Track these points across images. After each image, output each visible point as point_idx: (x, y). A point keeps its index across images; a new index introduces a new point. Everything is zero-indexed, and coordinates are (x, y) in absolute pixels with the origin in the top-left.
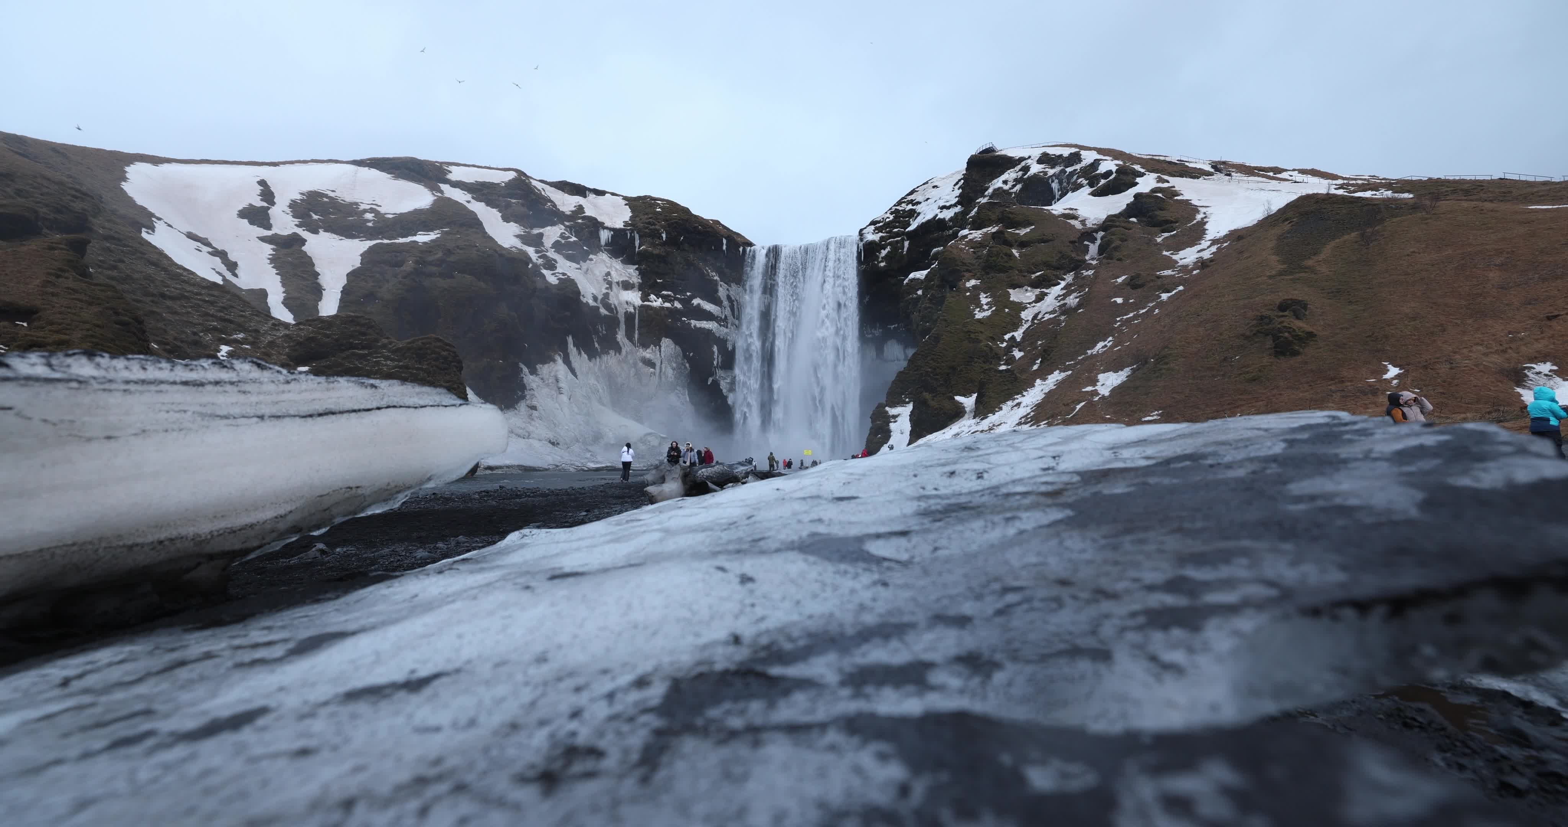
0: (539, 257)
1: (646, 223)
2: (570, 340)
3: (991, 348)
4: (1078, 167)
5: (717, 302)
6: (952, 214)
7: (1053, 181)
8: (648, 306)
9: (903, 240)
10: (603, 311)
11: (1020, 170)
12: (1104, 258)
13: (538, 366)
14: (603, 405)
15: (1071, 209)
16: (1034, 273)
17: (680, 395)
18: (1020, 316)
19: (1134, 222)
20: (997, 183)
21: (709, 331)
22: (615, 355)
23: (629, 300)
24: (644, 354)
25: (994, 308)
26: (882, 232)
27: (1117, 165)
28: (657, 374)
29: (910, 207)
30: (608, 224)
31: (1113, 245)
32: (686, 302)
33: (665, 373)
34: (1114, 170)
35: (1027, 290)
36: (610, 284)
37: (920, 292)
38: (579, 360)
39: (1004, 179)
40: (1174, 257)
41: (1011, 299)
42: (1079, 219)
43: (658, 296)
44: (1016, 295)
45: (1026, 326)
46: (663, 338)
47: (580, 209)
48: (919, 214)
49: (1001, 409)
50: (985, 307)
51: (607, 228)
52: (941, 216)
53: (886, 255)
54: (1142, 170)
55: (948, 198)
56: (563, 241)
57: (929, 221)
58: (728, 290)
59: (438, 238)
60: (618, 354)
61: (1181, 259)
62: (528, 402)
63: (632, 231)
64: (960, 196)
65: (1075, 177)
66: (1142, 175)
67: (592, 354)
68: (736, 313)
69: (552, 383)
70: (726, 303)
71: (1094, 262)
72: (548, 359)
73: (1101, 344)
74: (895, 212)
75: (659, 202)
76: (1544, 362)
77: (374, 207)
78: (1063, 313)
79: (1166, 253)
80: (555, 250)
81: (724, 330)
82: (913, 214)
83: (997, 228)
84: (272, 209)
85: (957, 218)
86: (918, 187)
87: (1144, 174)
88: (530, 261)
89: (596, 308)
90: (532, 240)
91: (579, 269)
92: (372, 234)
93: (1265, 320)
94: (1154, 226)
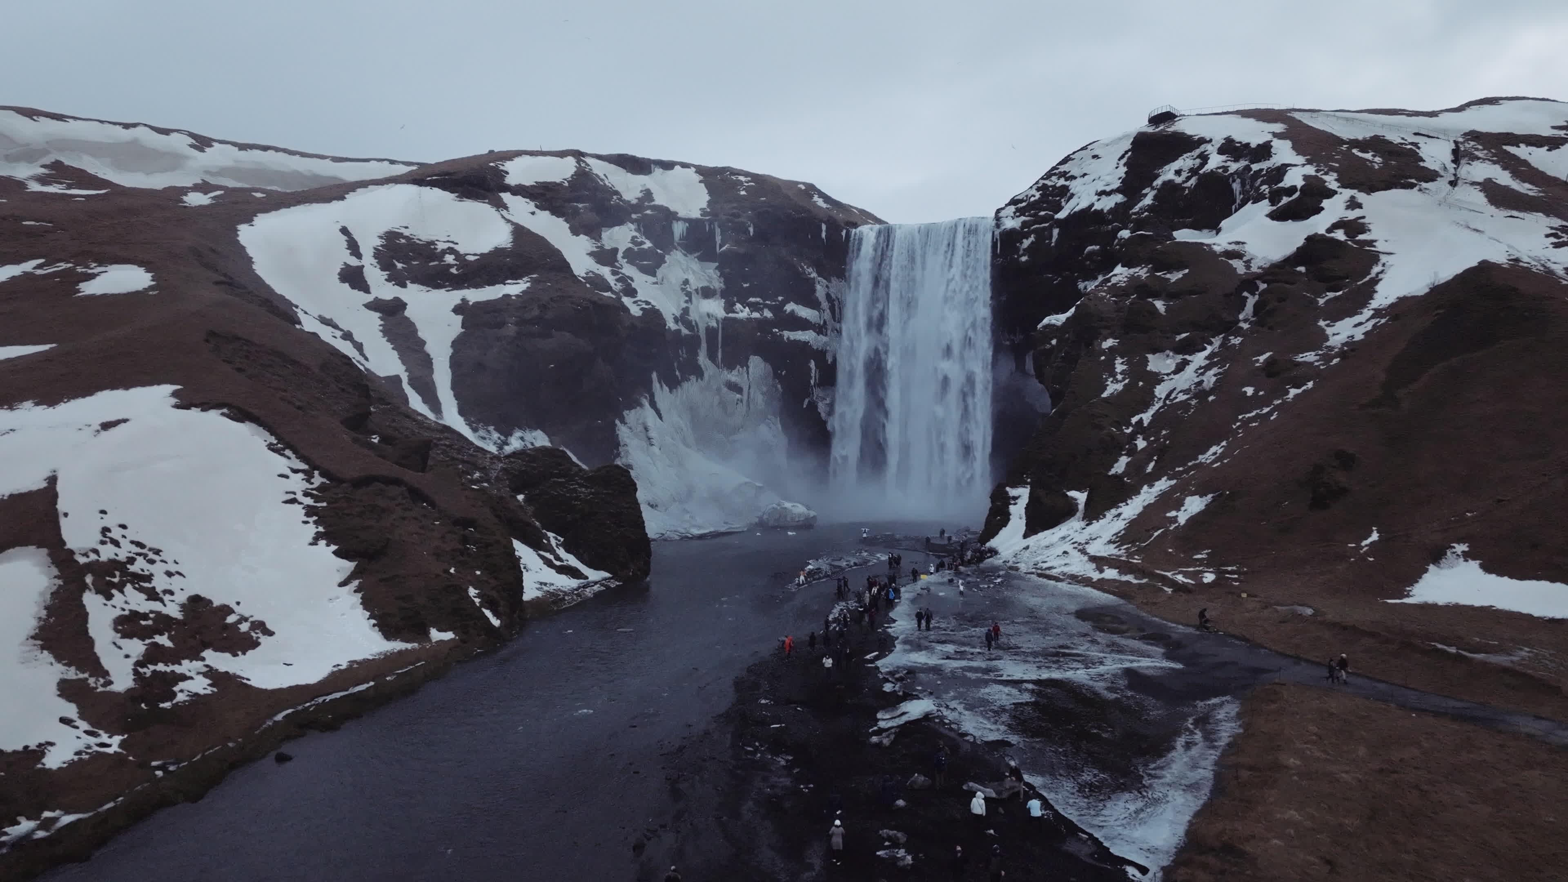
0: (617, 280)
1: (728, 213)
2: (654, 376)
3: (1114, 436)
4: (1264, 165)
5: (813, 304)
6: (1112, 205)
7: (1234, 181)
8: (735, 319)
9: (1051, 229)
10: (685, 331)
11: (1199, 157)
12: (1256, 322)
13: (625, 413)
14: (688, 446)
15: (1238, 243)
16: (1180, 334)
17: (772, 425)
18: (1153, 392)
19: (1300, 272)
20: (1168, 174)
21: (806, 343)
22: (697, 380)
23: (711, 311)
24: (729, 376)
25: (1127, 381)
26: (1024, 216)
27: (1306, 178)
28: (745, 402)
29: (1062, 182)
30: (682, 214)
31: (1267, 308)
32: (778, 309)
33: (753, 399)
34: (1299, 187)
35: (1168, 356)
37: (1054, 342)
38: (662, 393)
39: (1177, 168)
40: (1329, 331)
41: (1148, 368)
42: (1245, 259)
43: (745, 304)
44: (1155, 363)
45: (1157, 406)
46: (751, 357)
48: (1072, 195)
49: (1104, 517)
50: (1119, 377)
51: (681, 219)
52: (1098, 206)
53: (1029, 247)
54: (1334, 185)
55: (1108, 179)
56: (636, 248)
57: (1083, 211)
58: (827, 286)
59: (528, 288)
60: (699, 380)
61: (1334, 334)
63: (711, 223)
64: (1123, 179)
65: (1260, 180)
66: (1331, 194)
67: (673, 384)
68: (837, 314)
69: (641, 432)
70: (825, 305)
71: (1245, 326)
72: (634, 404)
73: (1214, 449)
74: (1043, 188)
75: (742, 178)
76: (1464, 543)
77: (451, 245)
78: (1195, 396)
79: (1322, 323)
80: (631, 262)
81: (823, 339)
82: (1064, 192)
83: (1145, 270)
84: (363, 266)
85: (1118, 211)
86: (1074, 153)
87: (1335, 193)
88: (609, 288)
89: (679, 331)
90: (605, 256)
91: (656, 283)
92: (457, 283)
93: (1318, 468)
94: (1320, 281)
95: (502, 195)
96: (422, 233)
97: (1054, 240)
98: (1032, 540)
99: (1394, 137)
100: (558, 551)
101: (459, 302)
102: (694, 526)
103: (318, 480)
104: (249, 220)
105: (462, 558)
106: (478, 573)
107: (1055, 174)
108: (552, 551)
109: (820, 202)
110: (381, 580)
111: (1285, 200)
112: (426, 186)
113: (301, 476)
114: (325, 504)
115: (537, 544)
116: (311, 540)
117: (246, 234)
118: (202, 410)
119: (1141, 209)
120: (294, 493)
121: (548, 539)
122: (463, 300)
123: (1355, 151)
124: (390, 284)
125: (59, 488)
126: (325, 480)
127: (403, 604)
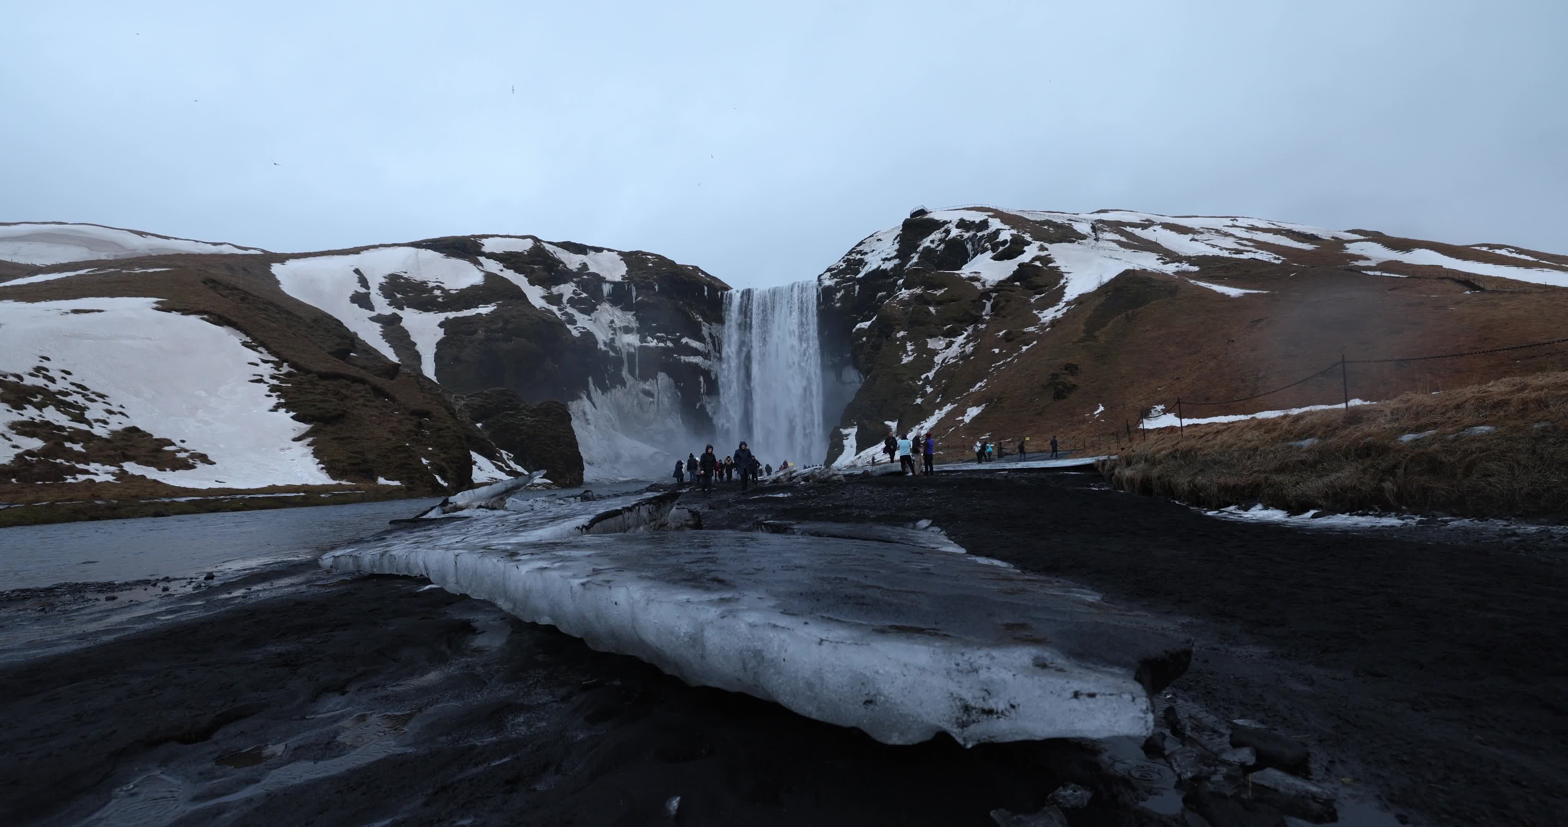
0: (562, 314)
1: (641, 278)
2: (590, 379)
3: (911, 386)
4: (985, 232)
5: (701, 339)
6: (892, 266)
7: (967, 243)
8: (647, 346)
9: (854, 285)
10: (612, 354)
11: (944, 232)
12: (994, 315)
13: (569, 403)
14: (616, 430)
15: (976, 273)
16: (945, 326)
18: (933, 360)
19: (1017, 285)
20: (926, 243)
21: (696, 364)
23: (630, 342)
25: (915, 355)
26: (836, 278)
27: (1012, 235)
28: (656, 403)
29: (859, 256)
30: (609, 278)
31: (1000, 305)
32: (676, 341)
33: (662, 402)
34: (1009, 240)
35: (940, 339)
36: (614, 329)
37: (864, 339)
38: (596, 394)
39: (931, 239)
40: (1040, 315)
41: (928, 347)
42: (981, 281)
43: (653, 338)
44: (932, 344)
45: (937, 368)
46: (659, 373)
47: (585, 266)
48: (866, 263)
49: (912, 431)
50: (910, 353)
51: (608, 282)
52: (883, 267)
53: (841, 297)
54: (1030, 239)
55: (889, 251)
56: (576, 297)
57: (874, 271)
58: (710, 328)
59: (495, 309)
61: (1043, 317)
63: (629, 284)
64: (897, 250)
65: (983, 241)
66: (1029, 244)
67: (605, 389)
68: (717, 348)
70: (708, 340)
71: (987, 318)
72: (576, 397)
73: (979, 384)
74: (847, 261)
75: (649, 257)
76: (1161, 404)
77: (439, 284)
78: (962, 359)
79: (1035, 312)
80: (573, 306)
81: (708, 363)
82: (861, 263)
83: (920, 289)
84: (370, 293)
85: (898, 271)
86: (865, 239)
87: (1031, 243)
88: (556, 318)
89: (608, 351)
90: (553, 299)
91: (591, 320)
92: (443, 308)
93: (1055, 376)
94: (1030, 289)
95: (480, 258)
96: (418, 276)
97: (856, 292)
98: (862, 454)
99: (1058, 221)
100: (508, 462)
101: (443, 319)
102: (621, 476)
104: (282, 263)
105: (416, 437)
106: (430, 449)
107: (854, 252)
108: (503, 461)
109: (703, 276)
110: (334, 439)
112: (422, 248)
113: (271, 365)
114: (290, 385)
115: (490, 455)
116: (272, 408)
117: (276, 269)
118: (182, 314)
119: (911, 266)
120: (262, 376)
121: (501, 454)
122: (446, 318)
123: (1037, 225)
124: (391, 307)
126: (292, 370)
127: (352, 455)
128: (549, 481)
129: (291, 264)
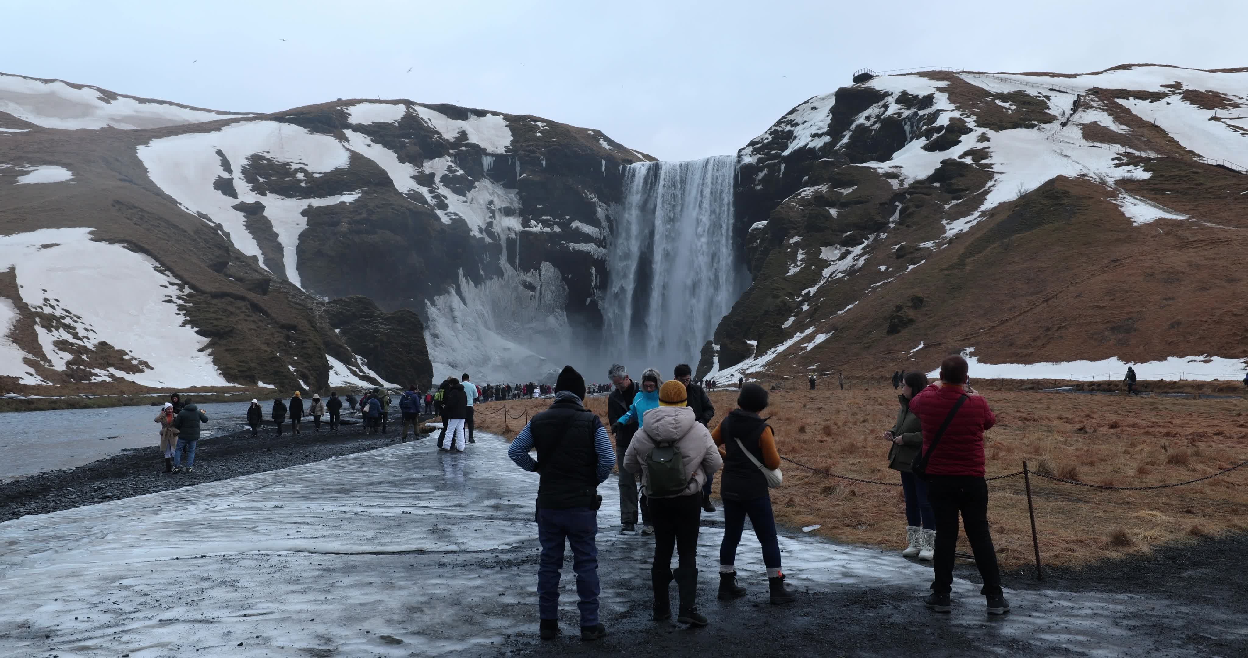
0: (433, 197)
1: (527, 150)
2: (461, 272)
3: (787, 303)
4: (927, 111)
5: (595, 222)
6: (822, 144)
7: (905, 124)
8: (530, 232)
9: (780, 164)
10: (488, 240)
11: (882, 106)
12: (899, 222)
13: (436, 298)
14: (489, 329)
15: (896, 167)
16: (846, 232)
17: (559, 317)
18: (821, 273)
19: (936, 187)
20: (861, 119)
21: (588, 253)
22: (498, 279)
23: (511, 226)
24: (525, 277)
25: (804, 266)
26: (760, 154)
27: (952, 119)
28: (537, 298)
29: (789, 128)
30: (490, 150)
31: (908, 212)
32: (565, 226)
33: (544, 296)
34: (946, 126)
37: (758, 241)
38: (467, 286)
39: (867, 115)
40: (948, 227)
41: (821, 257)
42: (900, 178)
43: (538, 221)
44: (827, 253)
45: (822, 282)
46: (543, 262)
48: (795, 137)
50: (799, 263)
51: (489, 154)
52: (811, 145)
53: (763, 178)
54: (972, 125)
55: (821, 124)
56: (451, 175)
57: (800, 149)
58: (607, 209)
59: (359, 197)
60: (500, 279)
61: (950, 229)
62: (432, 331)
63: (513, 157)
64: (830, 125)
65: (922, 123)
66: (969, 131)
67: (477, 281)
68: (615, 231)
69: (447, 313)
70: (604, 223)
71: (892, 225)
72: (444, 291)
73: (849, 307)
74: (774, 133)
75: (539, 124)
77: (302, 166)
78: (848, 274)
79: (944, 222)
80: (445, 184)
81: (602, 250)
82: (790, 136)
83: (826, 186)
84: (233, 179)
85: (827, 149)
86: (799, 106)
87: (972, 130)
88: (426, 202)
89: (483, 239)
90: (425, 180)
91: (466, 202)
92: (306, 193)
93: (899, 308)
94: (948, 193)
95: (345, 131)
96: (280, 157)
97: (781, 173)
98: (722, 373)
99: (1032, 92)
100: (362, 367)
101: (306, 207)
103: (187, 290)
104: (146, 143)
105: (285, 348)
106: (296, 358)
107: (784, 122)
108: (357, 366)
109: (605, 144)
110: (227, 350)
111: (936, 136)
112: (285, 122)
113: (176, 287)
114: (191, 305)
115: (346, 360)
116: (181, 324)
117: (142, 152)
118: (110, 243)
119: (841, 146)
120: (171, 297)
121: (356, 359)
122: (309, 206)
123: (997, 101)
124: (253, 193)
125: (17, 272)
126: (192, 291)
127: (240, 364)
128: (398, 387)
129: (157, 144)
